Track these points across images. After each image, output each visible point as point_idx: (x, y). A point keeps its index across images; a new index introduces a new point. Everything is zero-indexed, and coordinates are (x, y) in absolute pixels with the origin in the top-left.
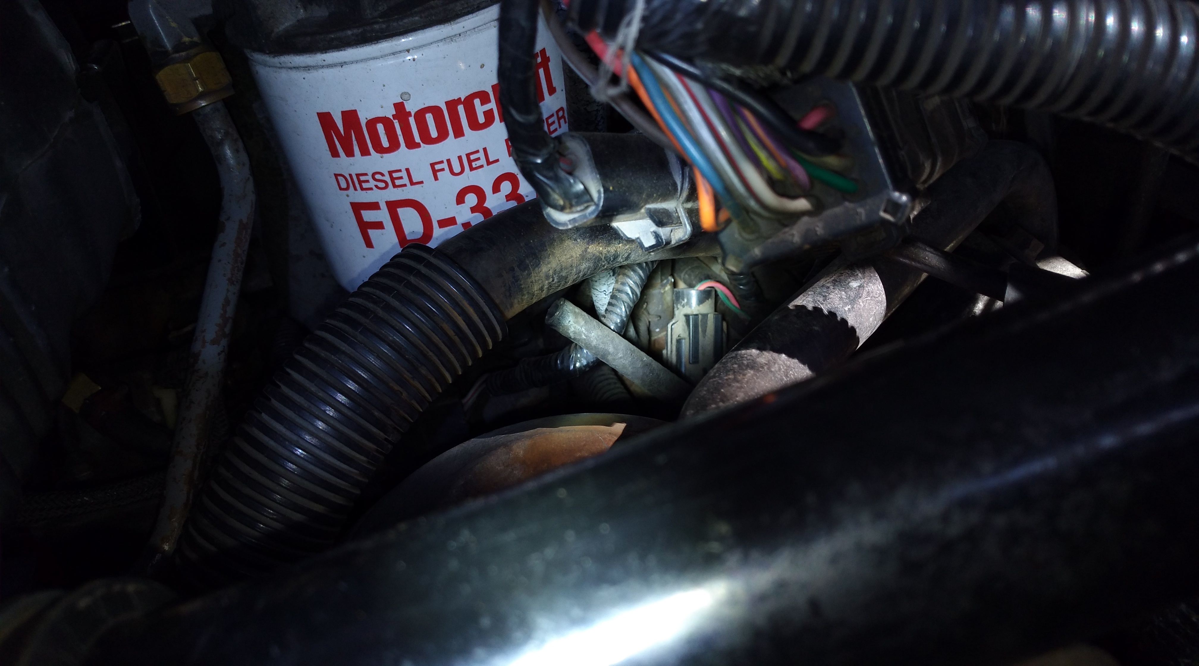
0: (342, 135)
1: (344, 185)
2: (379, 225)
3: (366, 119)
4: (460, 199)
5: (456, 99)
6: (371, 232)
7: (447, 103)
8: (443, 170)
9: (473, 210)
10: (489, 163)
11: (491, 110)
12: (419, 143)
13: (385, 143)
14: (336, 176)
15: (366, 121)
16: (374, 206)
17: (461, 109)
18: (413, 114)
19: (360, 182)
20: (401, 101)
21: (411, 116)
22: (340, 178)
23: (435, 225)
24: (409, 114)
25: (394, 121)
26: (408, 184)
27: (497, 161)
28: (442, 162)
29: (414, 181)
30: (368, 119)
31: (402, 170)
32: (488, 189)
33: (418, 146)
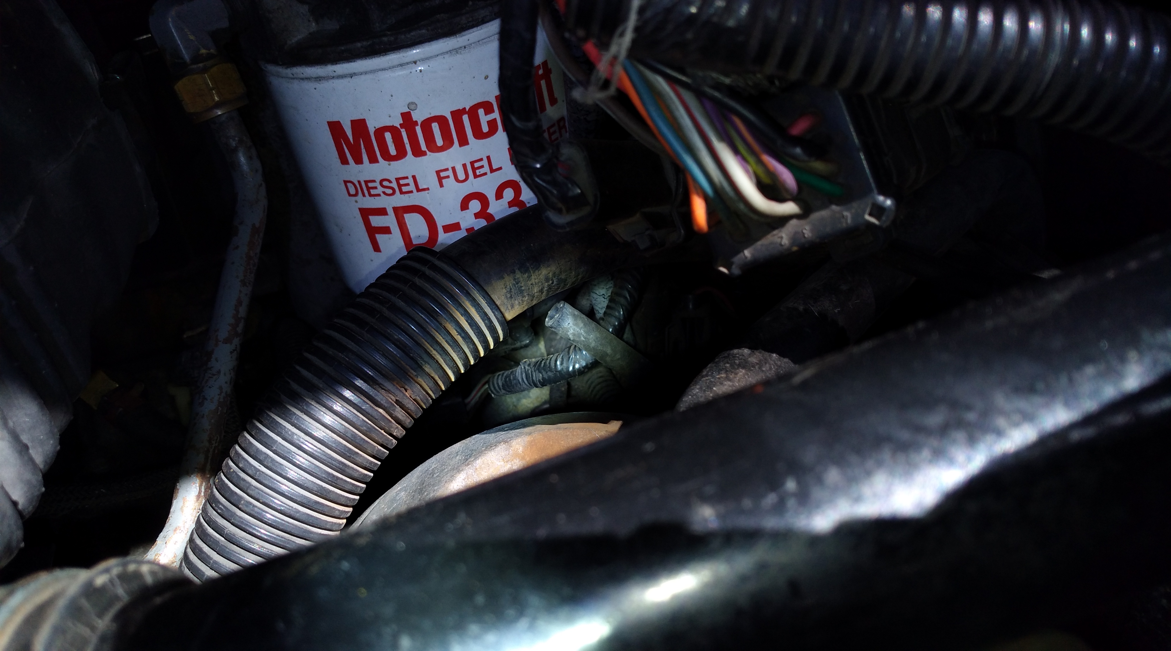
0: (351, 143)
1: (352, 191)
2: (386, 230)
3: (375, 127)
4: (464, 205)
5: (461, 109)
6: (380, 237)
7: (453, 113)
8: (448, 177)
9: (477, 216)
10: (492, 171)
11: (495, 119)
12: (425, 151)
13: (393, 151)
14: (346, 182)
15: (374, 129)
16: (382, 212)
17: (465, 118)
18: (419, 123)
19: (369, 189)
20: (409, 110)
21: (417, 125)
22: (349, 185)
23: (440, 230)
24: (416, 123)
25: (401, 130)
26: (415, 190)
27: (500, 168)
28: (447, 170)
29: (421, 188)
30: (377, 128)
31: (409, 177)
32: (491, 196)
33: (424, 154)
